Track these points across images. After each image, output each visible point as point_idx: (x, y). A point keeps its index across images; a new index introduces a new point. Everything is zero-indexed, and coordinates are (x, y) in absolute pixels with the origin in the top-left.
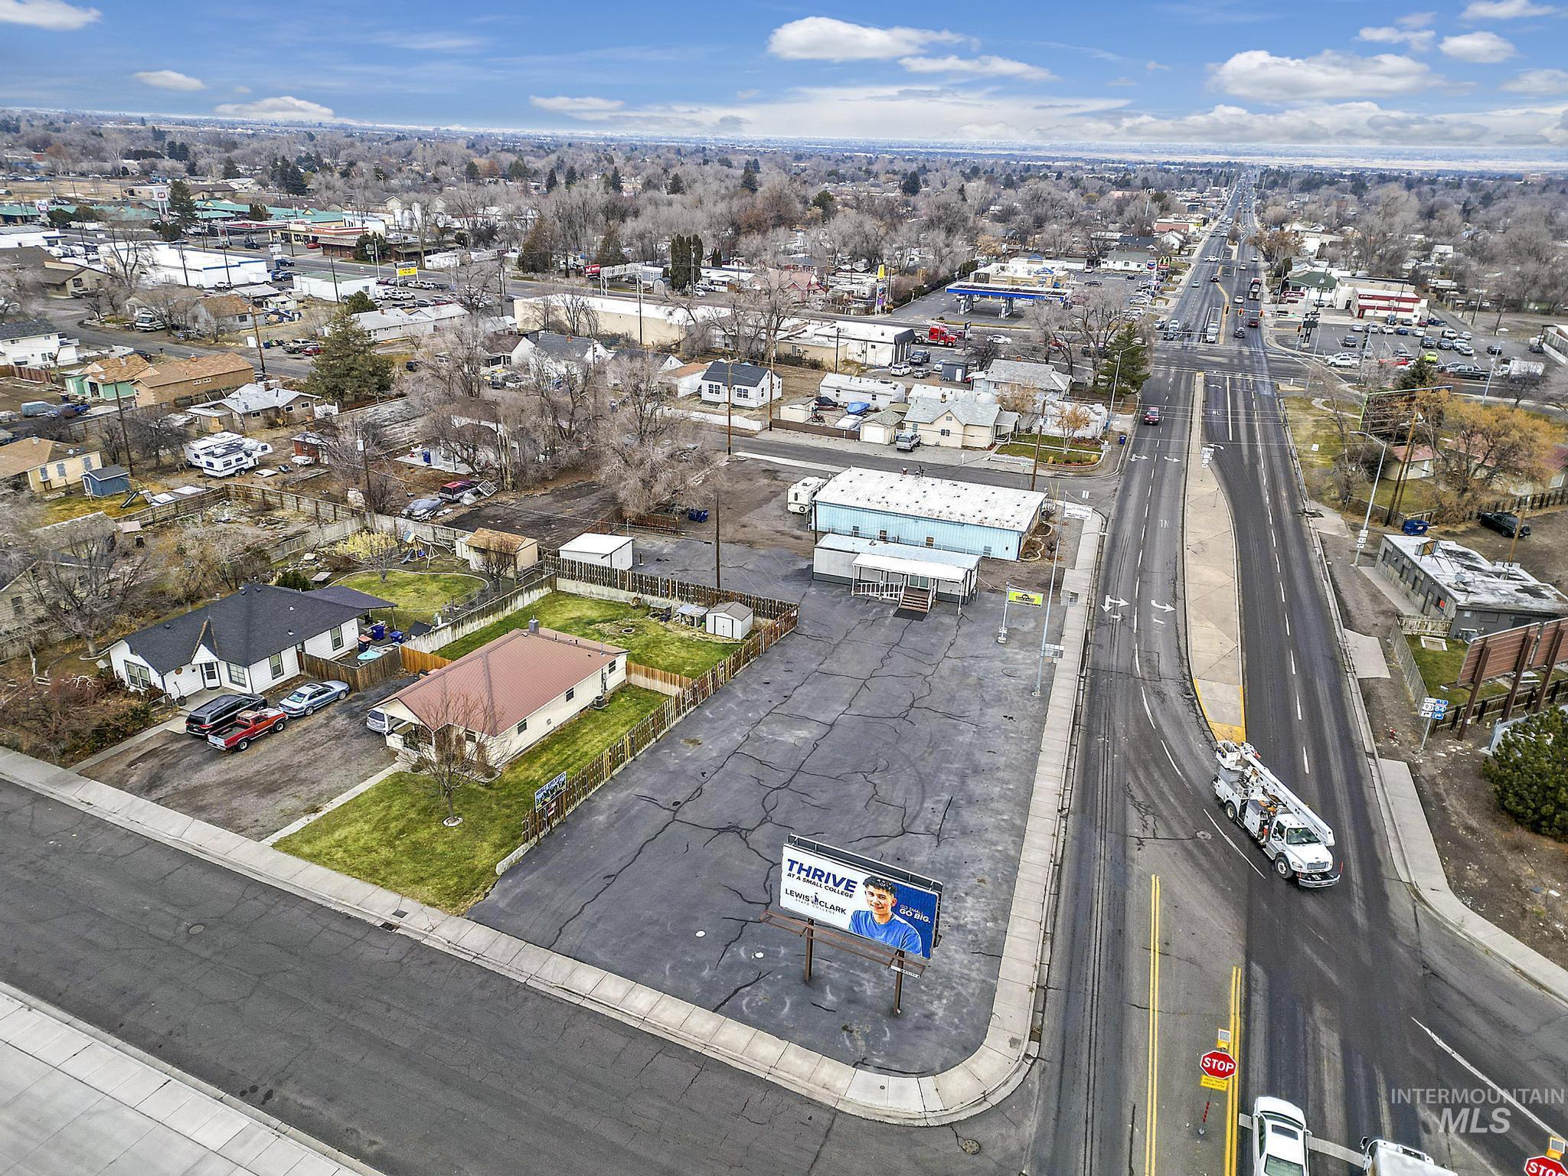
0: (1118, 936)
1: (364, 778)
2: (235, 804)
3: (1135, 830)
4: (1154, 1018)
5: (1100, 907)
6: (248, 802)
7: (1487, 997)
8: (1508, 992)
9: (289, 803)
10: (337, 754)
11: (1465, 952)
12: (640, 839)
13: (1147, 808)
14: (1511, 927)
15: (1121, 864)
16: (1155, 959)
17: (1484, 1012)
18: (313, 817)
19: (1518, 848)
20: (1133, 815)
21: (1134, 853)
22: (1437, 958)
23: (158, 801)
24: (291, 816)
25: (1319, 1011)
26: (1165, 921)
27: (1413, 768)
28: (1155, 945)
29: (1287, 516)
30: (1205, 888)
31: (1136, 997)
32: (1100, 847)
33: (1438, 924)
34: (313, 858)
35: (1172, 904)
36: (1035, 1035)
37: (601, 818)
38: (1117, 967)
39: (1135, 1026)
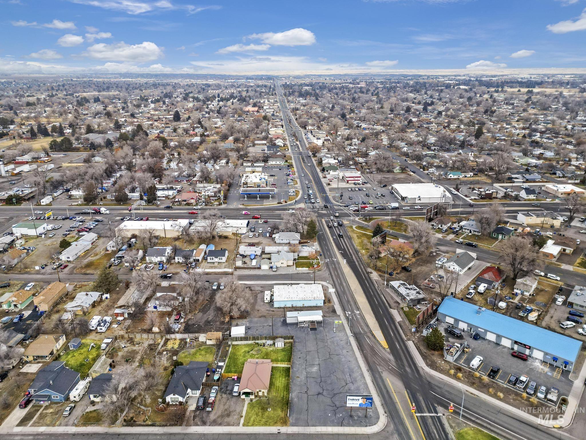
0: (387, 392)
1: (243, 406)
2: (226, 421)
3: (380, 370)
4: (399, 404)
5: (382, 387)
6: (227, 419)
7: (437, 384)
8: (440, 382)
9: (236, 417)
10: (232, 403)
11: (431, 377)
12: (306, 401)
13: (380, 365)
14: (436, 370)
15: (381, 377)
16: (394, 394)
17: (437, 386)
18: (243, 418)
19: (433, 355)
20: (378, 367)
21: (382, 375)
22: (429, 379)
23: (209, 425)
24: (239, 419)
25: (418, 394)
26: (393, 387)
27: (413, 342)
28: (393, 391)
29: (366, 275)
30: (395, 378)
31: (395, 401)
32: (377, 376)
33: (427, 373)
34: (253, 425)
35: (393, 384)
36: (385, 413)
37: (296, 399)
38: (390, 397)
39: (397, 407)
